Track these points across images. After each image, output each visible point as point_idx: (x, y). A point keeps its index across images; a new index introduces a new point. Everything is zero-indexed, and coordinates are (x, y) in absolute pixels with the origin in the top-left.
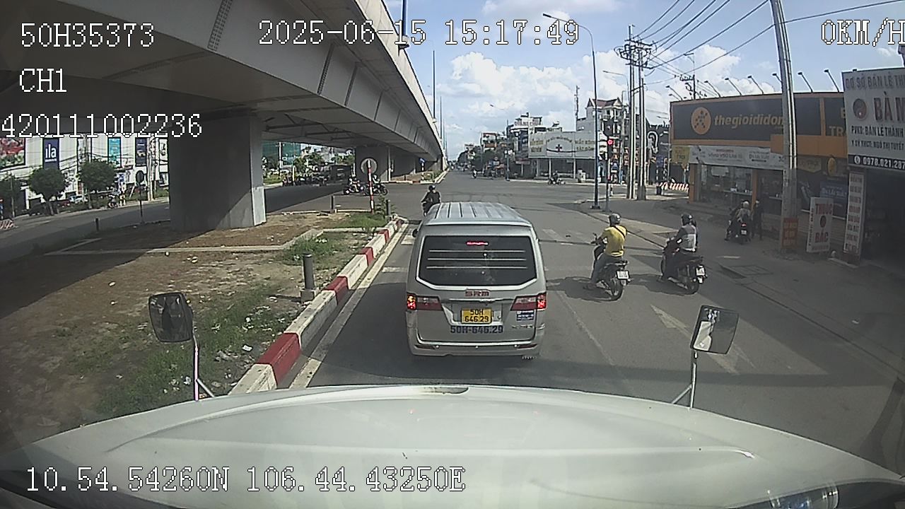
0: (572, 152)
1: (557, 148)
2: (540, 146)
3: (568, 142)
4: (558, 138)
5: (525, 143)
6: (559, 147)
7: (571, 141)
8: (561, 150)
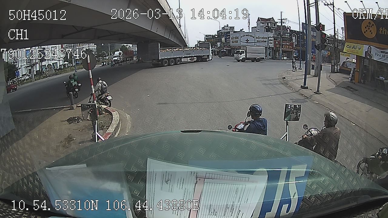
0: (255, 42)
1: (246, 41)
2: (237, 40)
3: (253, 38)
4: (246, 35)
5: (228, 38)
6: (247, 40)
7: (254, 37)
8: (248, 42)
